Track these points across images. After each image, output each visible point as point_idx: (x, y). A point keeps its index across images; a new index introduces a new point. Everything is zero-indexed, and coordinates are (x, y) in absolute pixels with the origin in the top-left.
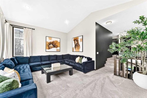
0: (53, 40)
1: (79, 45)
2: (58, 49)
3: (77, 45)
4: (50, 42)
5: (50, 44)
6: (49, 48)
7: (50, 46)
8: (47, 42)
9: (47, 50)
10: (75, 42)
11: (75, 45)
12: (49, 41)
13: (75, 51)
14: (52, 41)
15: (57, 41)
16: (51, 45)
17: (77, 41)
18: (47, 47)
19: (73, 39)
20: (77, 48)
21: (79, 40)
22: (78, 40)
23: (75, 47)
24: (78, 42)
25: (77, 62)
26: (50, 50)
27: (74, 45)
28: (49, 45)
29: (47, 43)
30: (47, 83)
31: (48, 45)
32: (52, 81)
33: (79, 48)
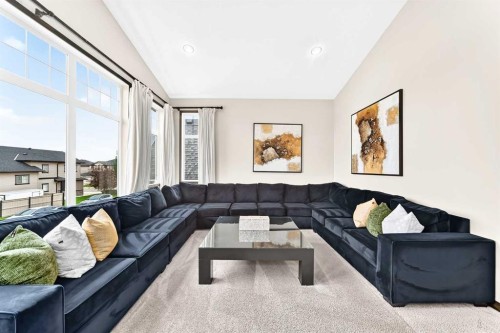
0: (277, 131)
1: (382, 143)
2: (294, 164)
3: (372, 145)
4: (266, 142)
5: (267, 147)
6: (263, 161)
7: (264, 152)
8: (258, 141)
9: (258, 167)
10: (360, 132)
11: (363, 146)
12: (262, 136)
13: (360, 170)
14: (271, 136)
15: (291, 136)
16: (271, 151)
17: (371, 123)
18: (259, 158)
19: (355, 117)
20: (370, 158)
21: (382, 117)
22: (376, 120)
23: (363, 151)
24: (377, 126)
25: (357, 225)
26: (265, 167)
27: (360, 144)
28: (264, 149)
29: (257, 144)
30: (200, 283)
31: (260, 149)
32: (219, 281)
33: (382, 156)
